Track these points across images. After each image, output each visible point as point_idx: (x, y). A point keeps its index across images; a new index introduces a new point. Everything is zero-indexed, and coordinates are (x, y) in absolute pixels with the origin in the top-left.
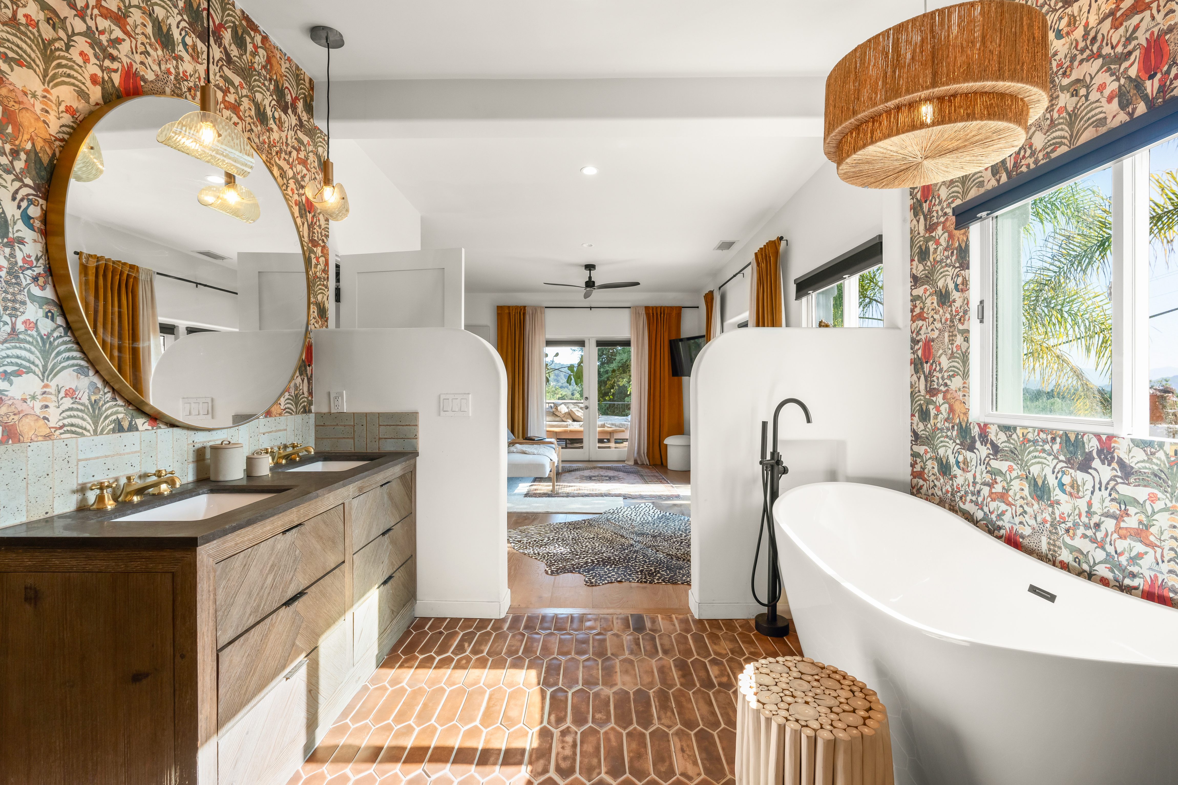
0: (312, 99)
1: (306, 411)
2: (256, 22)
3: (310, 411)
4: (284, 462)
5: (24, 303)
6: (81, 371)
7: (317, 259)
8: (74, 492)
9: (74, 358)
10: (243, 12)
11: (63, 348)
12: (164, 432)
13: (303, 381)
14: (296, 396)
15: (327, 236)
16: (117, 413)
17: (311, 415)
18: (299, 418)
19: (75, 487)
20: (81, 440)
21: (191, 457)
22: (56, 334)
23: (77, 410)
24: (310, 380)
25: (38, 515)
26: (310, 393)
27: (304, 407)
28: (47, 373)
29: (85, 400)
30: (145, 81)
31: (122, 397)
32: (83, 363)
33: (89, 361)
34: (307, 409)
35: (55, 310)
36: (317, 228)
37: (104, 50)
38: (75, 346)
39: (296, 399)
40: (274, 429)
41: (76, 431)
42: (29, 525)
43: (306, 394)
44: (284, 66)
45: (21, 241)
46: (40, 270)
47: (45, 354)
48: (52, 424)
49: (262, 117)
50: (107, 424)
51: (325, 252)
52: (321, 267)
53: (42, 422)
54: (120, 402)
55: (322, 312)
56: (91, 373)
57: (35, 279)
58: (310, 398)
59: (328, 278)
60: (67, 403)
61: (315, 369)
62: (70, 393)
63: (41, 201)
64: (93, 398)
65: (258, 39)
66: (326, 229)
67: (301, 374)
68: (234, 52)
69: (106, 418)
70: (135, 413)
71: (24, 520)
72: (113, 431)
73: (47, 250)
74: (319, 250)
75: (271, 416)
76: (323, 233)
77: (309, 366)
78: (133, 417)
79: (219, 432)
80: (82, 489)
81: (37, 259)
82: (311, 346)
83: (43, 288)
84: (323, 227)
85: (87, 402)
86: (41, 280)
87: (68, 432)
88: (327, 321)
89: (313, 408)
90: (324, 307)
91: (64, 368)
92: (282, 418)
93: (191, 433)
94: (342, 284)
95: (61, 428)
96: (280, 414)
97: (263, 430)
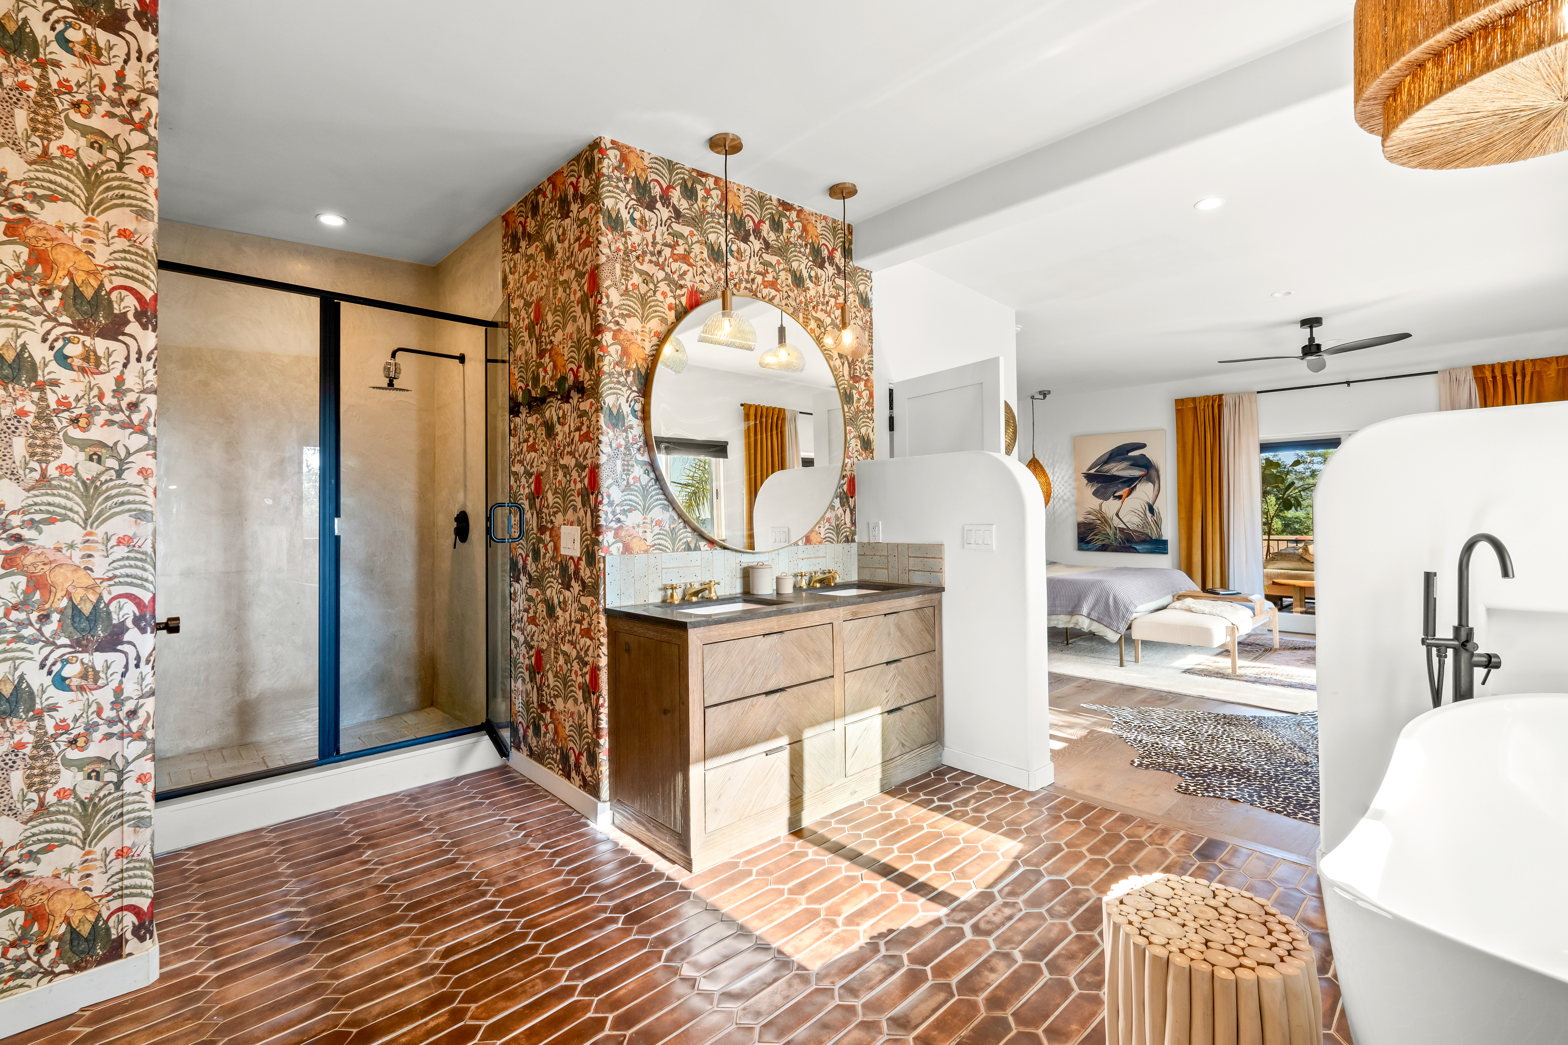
0: (851, 243)
1: (849, 540)
2: (791, 202)
3: (853, 541)
4: (818, 585)
5: (633, 466)
6: (665, 508)
7: (860, 394)
8: (660, 589)
9: (660, 499)
10: (779, 200)
11: (654, 493)
12: (719, 552)
13: (845, 512)
14: (837, 526)
15: (871, 369)
16: (686, 537)
17: (853, 544)
18: (840, 547)
19: (660, 586)
20: (664, 554)
21: (739, 574)
22: (650, 484)
23: (663, 534)
24: (852, 511)
25: (640, 602)
26: (854, 523)
27: (847, 537)
28: (646, 510)
29: (667, 528)
30: (702, 293)
31: (690, 526)
32: (666, 502)
33: (669, 501)
34: (850, 538)
35: (649, 468)
36: (860, 364)
37: (675, 284)
38: (661, 491)
39: (837, 529)
40: (813, 556)
41: (662, 549)
42: (635, 606)
43: (849, 524)
44: (819, 226)
45: (631, 427)
46: (641, 444)
47: (644, 498)
48: (648, 543)
49: (798, 281)
50: (681, 545)
51: (869, 385)
52: (865, 399)
53: (643, 542)
54: (689, 530)
55: (867, 444)
56: (671, 509)
57: (639, 450)
58: (853, 528)
59: (873, 410)
60: (657, 529)
61: (860, 499)
62: (658, 523)
63: (642, 399)
64: (672, 527)
65: (793, 215)
66: (870, 362)
67: (842, 505)
68: (771, 237)
69: (680, 540)
70: (699, 538)
71: (633, 603)
72: (685, 550)
73: (645, 431)
74: (861, 385)
75: (810, 544)
76: (867, 366)
77: (852, 497)
78: (697, 541)
79: (761, 555)
80: (665, 589)
81: (640, 437)
82: (854, 478)
83: (643, 455)
84: (866, 361)
85: (668, 529)
86: (642, 451)
87: (657, 549)
88: (872, 452)
89: (856, 538)
90: (869, 439)
91: (655, 506)
92: (821, 546)
93: (739, 554)
94: (896, 413)
95: (653, 546)
96: (820, 543)
97: (801, 556)
